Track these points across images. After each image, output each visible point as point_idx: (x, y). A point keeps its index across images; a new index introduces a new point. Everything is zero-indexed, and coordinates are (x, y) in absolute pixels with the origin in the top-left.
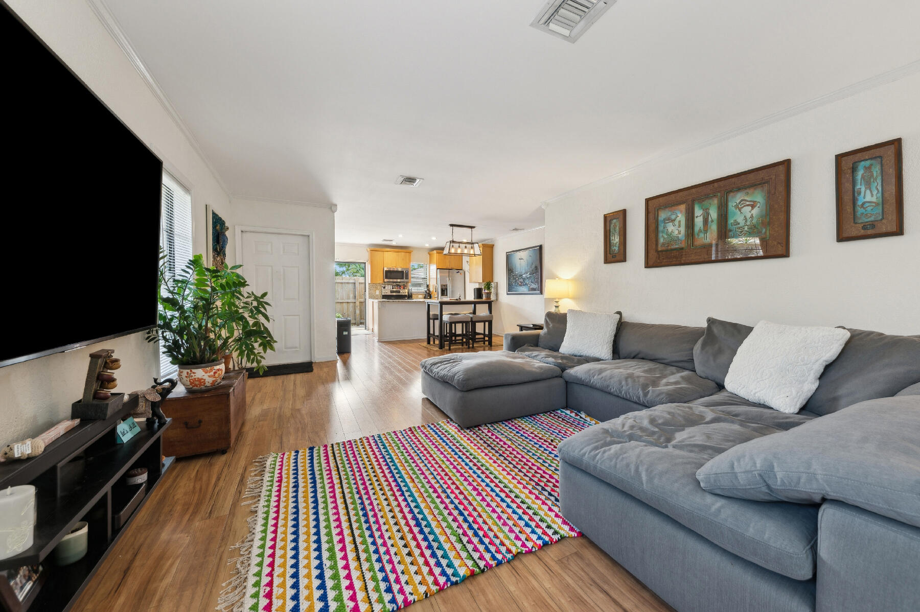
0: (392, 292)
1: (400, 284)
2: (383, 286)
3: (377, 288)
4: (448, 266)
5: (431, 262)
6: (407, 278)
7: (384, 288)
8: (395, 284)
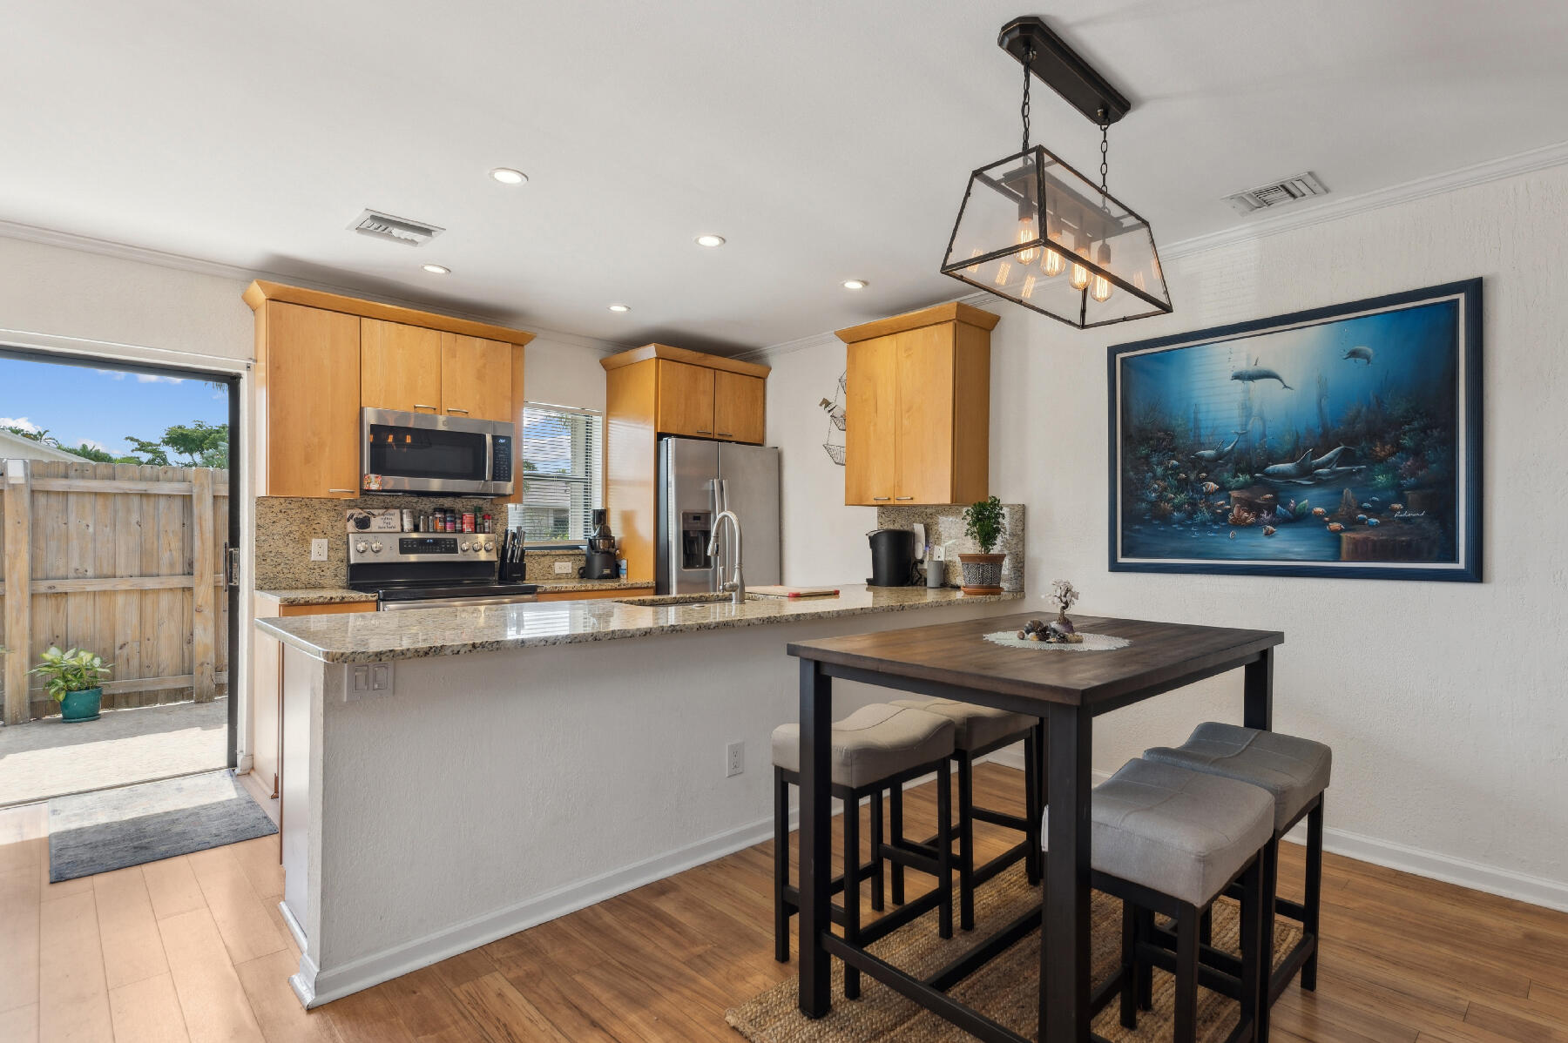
0: (405, 546)
1: (458, 504)
2: (357, 513)
3: (311, 529)
4: (703, 419)
5: (613, 404)
6: (501, 473)
7: (363, 524)
8: (427, 504)
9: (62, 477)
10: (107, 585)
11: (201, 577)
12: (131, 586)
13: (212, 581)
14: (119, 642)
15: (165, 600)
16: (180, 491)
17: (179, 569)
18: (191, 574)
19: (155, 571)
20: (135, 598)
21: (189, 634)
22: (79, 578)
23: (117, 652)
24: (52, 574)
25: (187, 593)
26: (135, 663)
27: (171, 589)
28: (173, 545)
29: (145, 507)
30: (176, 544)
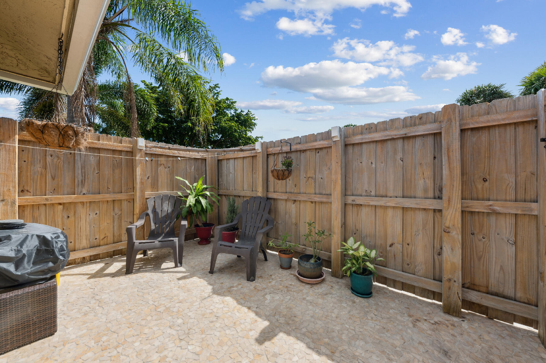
9: (360, 134)
10: (382, 202)
11: (449, 201)
12: (396, 204)
13: (459, 206)
14: (389, 243)
15: (420, 217)
16: (433, 130)
17: (431, 194)
18: (440, 198)
19: (413, 195)
20: (399, 213)
21: (439, 247)
22: (367, 196)
23: (388, 248)
24: (355, 193)
25: (437, 214)
26: (399, 259)
27: (425, 209)
28: (426, 174)
29: (406, 147)
30: (428, 173)
